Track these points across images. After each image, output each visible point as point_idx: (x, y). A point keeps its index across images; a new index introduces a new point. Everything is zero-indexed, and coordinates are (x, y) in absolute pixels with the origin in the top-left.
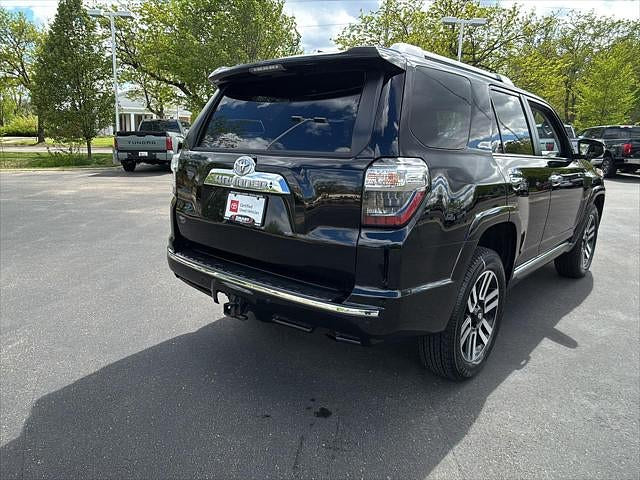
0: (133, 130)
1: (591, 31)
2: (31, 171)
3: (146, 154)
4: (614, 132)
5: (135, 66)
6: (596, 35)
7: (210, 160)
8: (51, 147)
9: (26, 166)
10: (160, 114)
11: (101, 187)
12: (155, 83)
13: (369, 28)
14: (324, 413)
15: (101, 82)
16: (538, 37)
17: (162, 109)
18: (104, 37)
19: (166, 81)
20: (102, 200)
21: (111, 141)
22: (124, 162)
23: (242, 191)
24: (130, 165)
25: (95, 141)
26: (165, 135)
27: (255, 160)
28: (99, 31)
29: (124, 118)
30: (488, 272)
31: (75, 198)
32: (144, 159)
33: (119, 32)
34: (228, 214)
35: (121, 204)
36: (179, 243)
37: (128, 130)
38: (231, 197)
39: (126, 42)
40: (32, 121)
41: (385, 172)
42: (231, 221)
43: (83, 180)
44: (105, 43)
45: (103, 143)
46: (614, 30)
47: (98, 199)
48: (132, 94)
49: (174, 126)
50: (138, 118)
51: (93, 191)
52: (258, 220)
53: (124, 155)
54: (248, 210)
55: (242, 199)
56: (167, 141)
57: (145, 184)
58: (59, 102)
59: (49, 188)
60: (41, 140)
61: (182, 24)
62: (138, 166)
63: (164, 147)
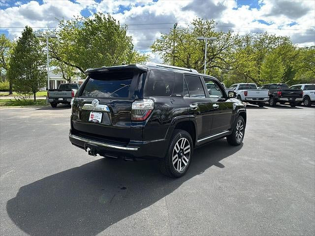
0: (56, 88)
1: (267, 41)
2: (7, 108)
3: (62, 99)
4: (275, 87)
5: (57, 59)
6: (269, 43)
7: (85, 101)
8: (16, 96)
9: (4, 106)
10: (69, 80)
11: (41, 114)
12: (67, 66)
13: (166, 41)
14: (124, 188)
15: (41, 66)
16: (244, 44)
17: (70, 78)
18: (43, 46)
19: (72, 65)
20: (42, 120)
21: (46, 93)
22: (52, 103)
23: (94, 111)
24: (54, 104)
25: (38, 94)
26: (71, 90)
27: (99, 100)
28: (41, 44)
29: (52, 82)
30: (183, 139)
31: (30, 119)
32: (61, 102)
33: (50, 44)
34: (90, 119)
35: (50, 122)
36: (73, 131)
37: (53, 88)
38: (91, 113)
39: (53, 48)
40: (6, 84)
41: (139, 104)
42: (91, 122)
43: (33, 112)
44: (43, 49)
45: (42, 95)
46: (276, 41)
47: (39, 119)
48: (56, 71)
49: (75, 86)
50: (59, 82)
51: (38, 116)
52: (100, 121)
53: (52, 100)
54: (97, 117)
55: (95, 114)
56: (72, 93)
57: (61, 113)
58: (21, 75)
59: (16, 115)
60: (11, 93)
61: (79, 41)
62: (58, 105)
63: (71, 96)
